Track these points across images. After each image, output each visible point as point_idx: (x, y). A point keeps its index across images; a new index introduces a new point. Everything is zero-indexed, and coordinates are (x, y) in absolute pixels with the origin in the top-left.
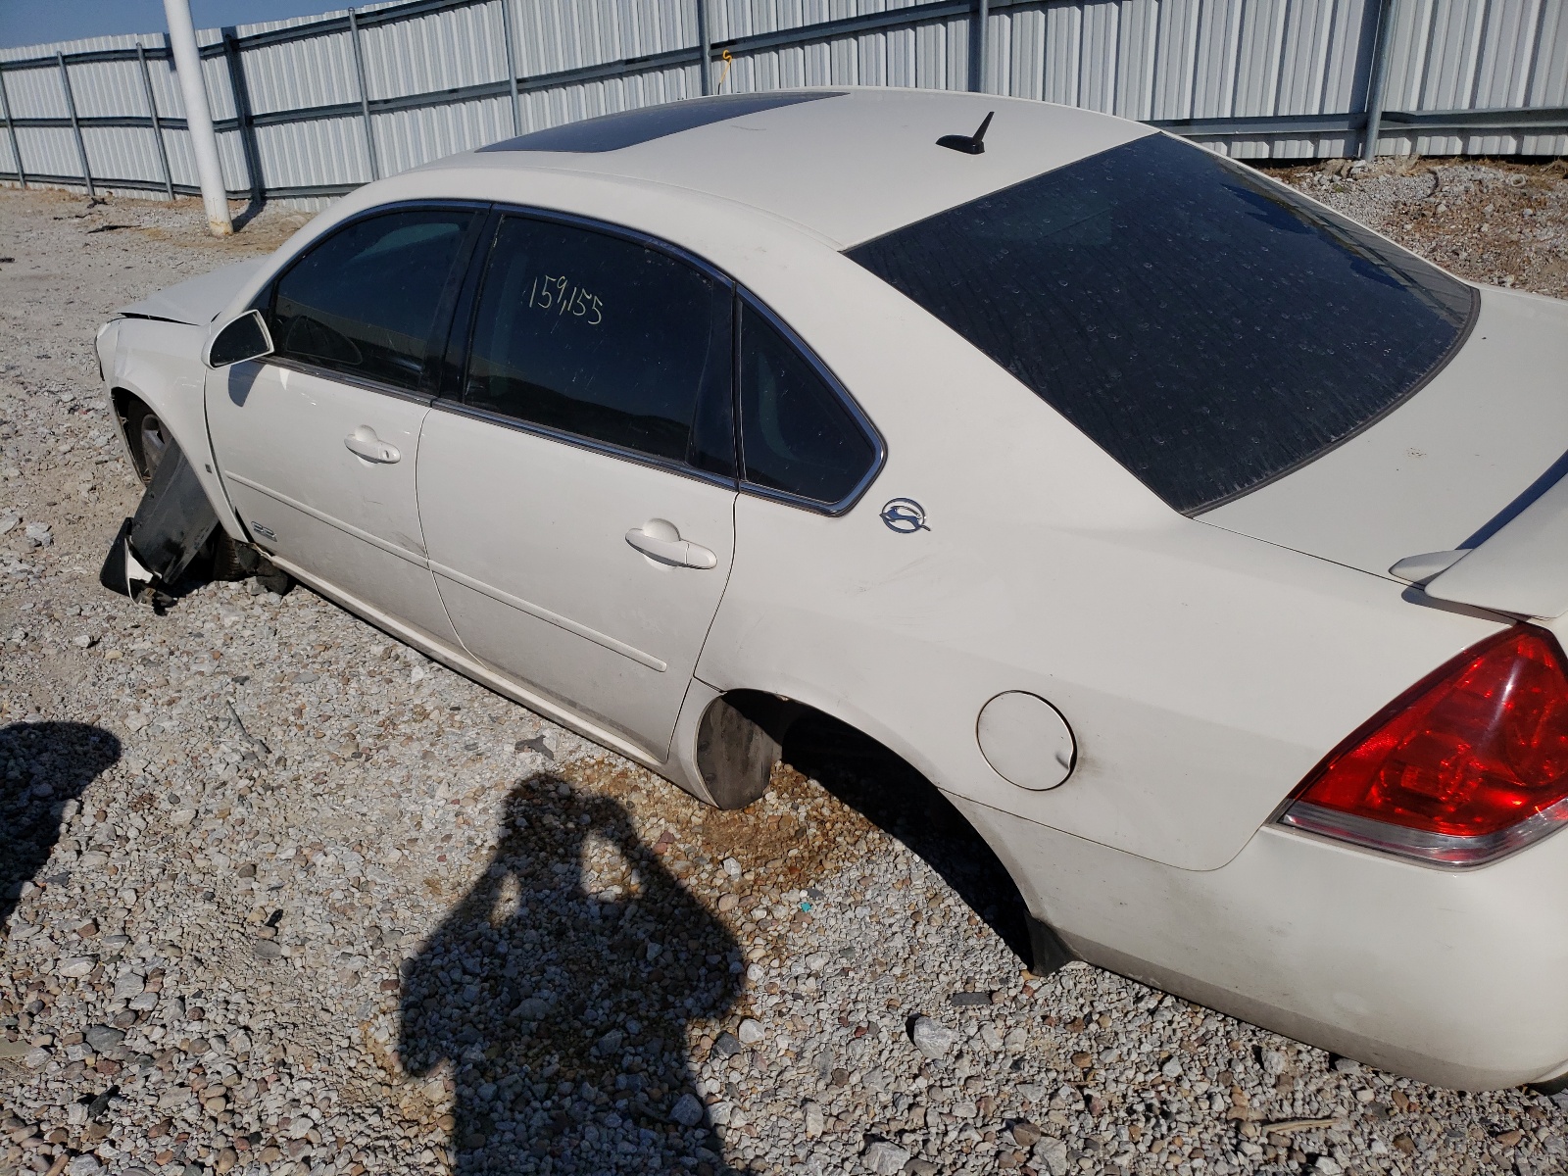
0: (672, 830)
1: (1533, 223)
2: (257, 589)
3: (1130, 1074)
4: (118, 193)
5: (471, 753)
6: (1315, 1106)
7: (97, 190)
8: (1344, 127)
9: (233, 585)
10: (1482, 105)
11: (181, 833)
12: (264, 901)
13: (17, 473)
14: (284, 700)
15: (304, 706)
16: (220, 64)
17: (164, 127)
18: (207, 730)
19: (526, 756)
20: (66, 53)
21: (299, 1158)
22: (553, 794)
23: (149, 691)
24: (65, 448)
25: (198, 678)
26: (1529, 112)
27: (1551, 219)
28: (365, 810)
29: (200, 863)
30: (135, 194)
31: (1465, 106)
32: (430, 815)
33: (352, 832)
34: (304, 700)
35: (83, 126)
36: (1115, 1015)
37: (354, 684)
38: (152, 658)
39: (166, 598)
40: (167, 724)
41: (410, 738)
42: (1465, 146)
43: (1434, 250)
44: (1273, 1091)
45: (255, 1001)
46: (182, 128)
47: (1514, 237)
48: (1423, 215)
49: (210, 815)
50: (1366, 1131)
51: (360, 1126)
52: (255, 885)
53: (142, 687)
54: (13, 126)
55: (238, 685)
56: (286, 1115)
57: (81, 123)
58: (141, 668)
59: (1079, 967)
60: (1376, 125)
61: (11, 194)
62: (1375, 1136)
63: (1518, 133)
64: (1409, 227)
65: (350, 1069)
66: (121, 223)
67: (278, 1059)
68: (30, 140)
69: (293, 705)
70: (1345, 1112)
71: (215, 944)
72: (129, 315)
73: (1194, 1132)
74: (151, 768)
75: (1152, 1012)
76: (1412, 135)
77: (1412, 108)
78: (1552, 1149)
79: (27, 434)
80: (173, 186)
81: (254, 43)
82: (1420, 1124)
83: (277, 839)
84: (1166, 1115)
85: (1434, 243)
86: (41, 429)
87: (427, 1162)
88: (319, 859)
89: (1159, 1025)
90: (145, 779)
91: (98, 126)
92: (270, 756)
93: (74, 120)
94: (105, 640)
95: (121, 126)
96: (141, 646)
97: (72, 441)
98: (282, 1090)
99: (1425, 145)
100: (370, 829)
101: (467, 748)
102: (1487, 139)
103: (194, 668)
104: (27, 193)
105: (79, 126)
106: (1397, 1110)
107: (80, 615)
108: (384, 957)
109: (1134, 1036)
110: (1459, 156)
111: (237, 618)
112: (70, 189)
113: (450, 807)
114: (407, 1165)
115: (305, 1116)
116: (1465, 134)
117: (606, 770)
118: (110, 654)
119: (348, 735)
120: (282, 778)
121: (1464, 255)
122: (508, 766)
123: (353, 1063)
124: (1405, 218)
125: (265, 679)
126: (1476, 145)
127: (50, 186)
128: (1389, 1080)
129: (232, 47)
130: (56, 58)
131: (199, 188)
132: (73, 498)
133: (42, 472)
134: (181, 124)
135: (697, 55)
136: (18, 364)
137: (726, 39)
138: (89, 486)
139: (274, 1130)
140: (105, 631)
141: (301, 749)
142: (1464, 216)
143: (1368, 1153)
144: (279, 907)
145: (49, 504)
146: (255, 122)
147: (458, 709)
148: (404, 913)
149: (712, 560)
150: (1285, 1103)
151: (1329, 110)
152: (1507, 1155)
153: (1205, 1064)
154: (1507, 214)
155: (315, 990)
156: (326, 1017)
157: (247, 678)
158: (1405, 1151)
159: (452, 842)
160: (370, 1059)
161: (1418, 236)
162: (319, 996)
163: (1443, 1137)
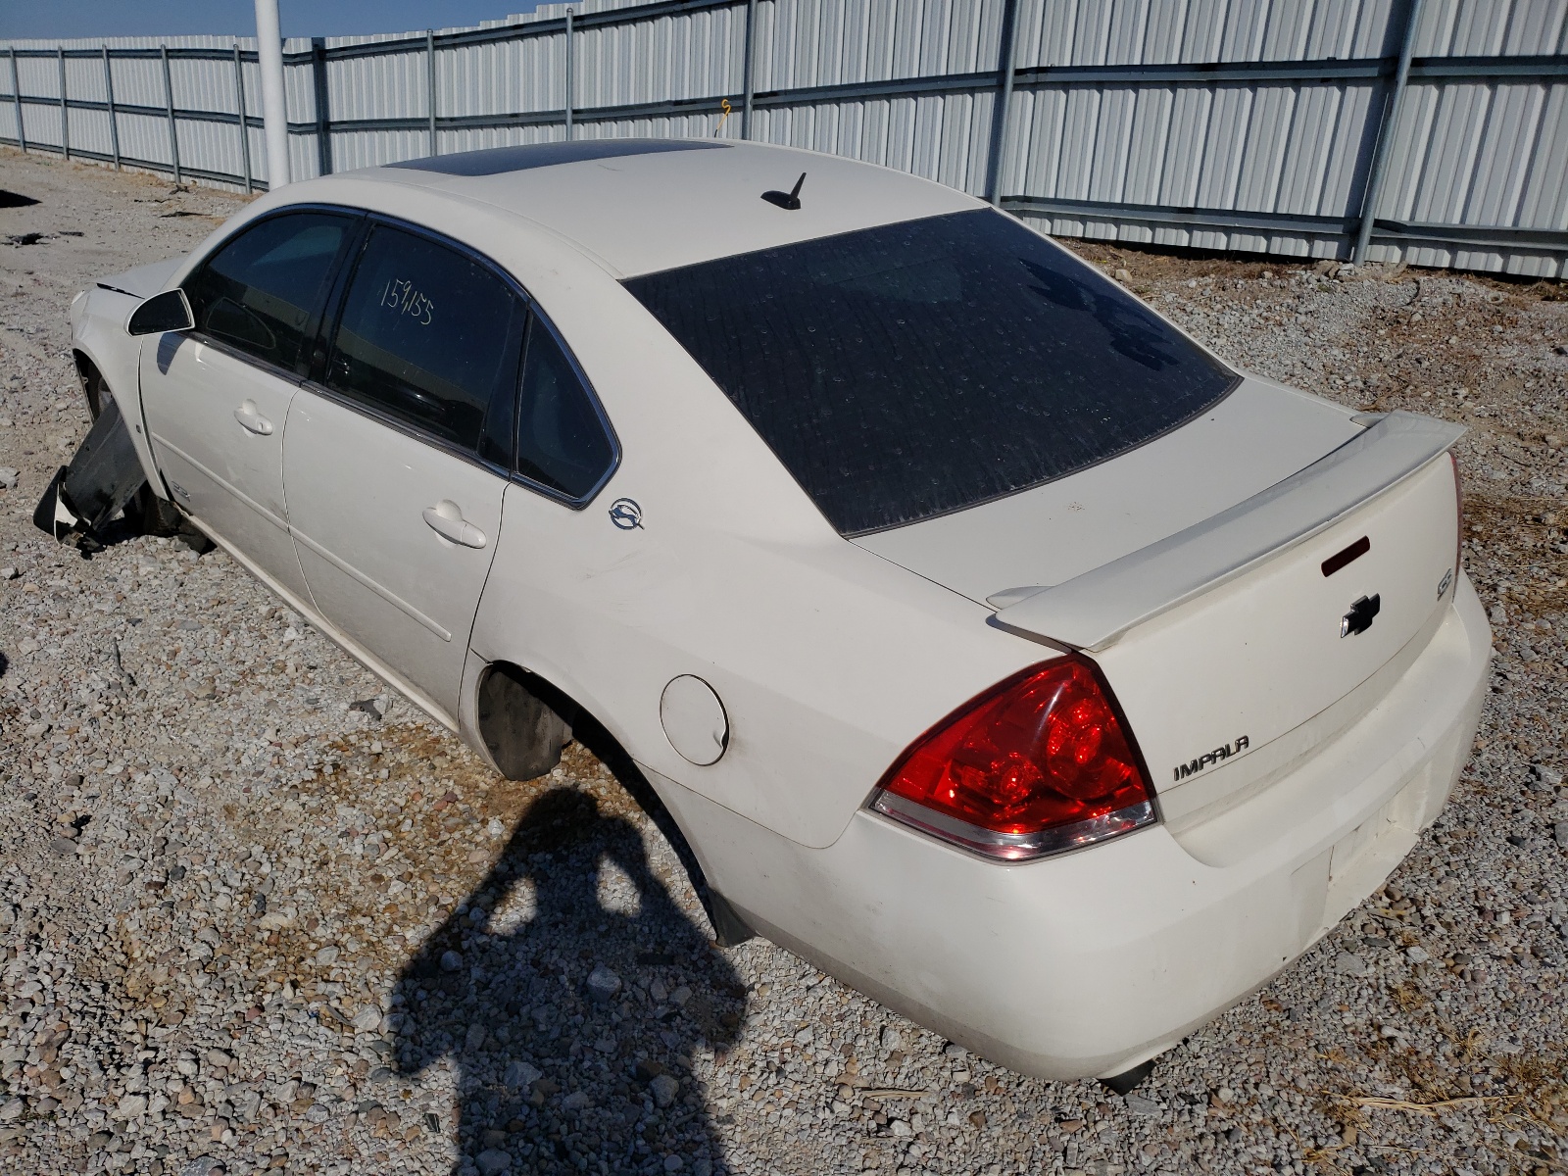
0: (457, 792)
1: (1500, 340)
2: (180, 546)
3: (767, 1037)
4: (202, 183)
5: (309, 707)
6: (914, 1080)
7: (183, 178)
8: (1338, 230)
9: (162, 541)
10: (1472, 221)
11: (30, 743)
12: (79, 807)
13: (9, 423)
14: (164, 643)
15: (179, 649)
16: (307, 71)
17: (250, 125)
18: (87, 659)
19: (355, 714)
20: (170, 47)
21: (20, 1011)
22: (366, 750)
23: (50, 622)
24: (61, 405)
25: (97, 615)
26: (1517, 232)
27: (1517, 338)
28: (198, 742)
29: (37, 769)
30: (217, 185)
31: (1456, 221)
32: (251, 753)
33: (178, 759)
34: (182, 644)
35: (178, 117)
36: (776, 987)
37: (232, 637)
38: (63, 594)
39: (94, 544)
40: (52, 651)
41: (262, 687)
42: (1453, 260)
43: (1399, 356)
44: (883, 1065)
45: (34, 885)
46: (258, 126)
47: (1477, 352)
48: (1398, 322)
49: (61, 731)
50: (949, 1105)
51: (82, 994)
52: (76, 793)
53: (45, 618)
54: (114, 111)
55: (130, 626)
56: (23, 978)
57: (176, 114)
58: (50, 602)
59: (763, 944)
60: (1368, 231)
61: (104, 174)
62: (954, 1110)
63: (1505, 252)
64: (1382, 332)
65: (96, 950)
66: (195, 211)
67: (34, 933)
68: (128, 126)
69: (171, 648)
70: (938, 1088)
71: (17, 835)
72: (101, 286)
73: (797, 1089)
74: (25, 686)
75: (808, 988)
76: (1403, 244)
77: (1405, 218)
78: (1104, 1140)
79: (33, 390)
80: (251, 180)
81: (340, 54)
82: (997, 1105)
83: (111, 758)
84: (779, 1071)
85: (1401, 350)
86: (46, 387)
87: (129, 1031)
88: (139, 777)
89: (811, 1000)
90: (16, 694)
91: (191, 119)
92: (135, 688)
93: (169, 111)
94: (29, 574)
95: (212, 121)
96: (56, 582)
97: (69, 400)
98: (26, 958)
99: (1414, 255)
100: (195, 758)
101: (308, 701)
102: (1475, 254)
103: (96, 606)
104: (119, 175)
105: (174, 117)
106: (983, 1092)
107: (14, 550)
108: (161, 863)
109: (784, 1006)
110: (1447, 269)
111: (152, 569)
112: (159, 174)
113: (272, 748)
114: (110, 1031)
115: (38, 981)
116: (1453, 248)
117: (422, 734)
118: (28, 586)
119: (208, 678)
120: (137, 708)
121: (1426, 364)
122: (338, 721)
123: (99, 946)
124: (1381, 323)
125: (155, 624)
126: (1463, 260)
127: (141, 170)
128: (988, 1067)
129: (319, 56)
130: (159, 51)
131: (267, 183)
132: (51, 450)
133: (34, 426)
134: (259, 123)
135: (739, 103)
136: (49, 327)
137: (768, 90)
138: (68, 441)
139: (9, 989)
140: (30, 567)
141: (164, 685)
142: (1437, 327)
143: (943, 1123)
144: (90, 813)
145: (26, 453)
146: (332, 127)
147: (315, 668)
148: (194, 830)
149: (481, 540)
150: (889, 1075)
151: (1326, 212)
152: (1062, 1139)
153: (835, 1036)
154: (1478, 329)
155: (92, 883)
156: (92, 906)
157: (140, 620)
158: (976, 1125)
159: (262, 778)
160: (117, 946)
161: (1388, 341)
162: (94, 889)
163: (1013, 1118)
